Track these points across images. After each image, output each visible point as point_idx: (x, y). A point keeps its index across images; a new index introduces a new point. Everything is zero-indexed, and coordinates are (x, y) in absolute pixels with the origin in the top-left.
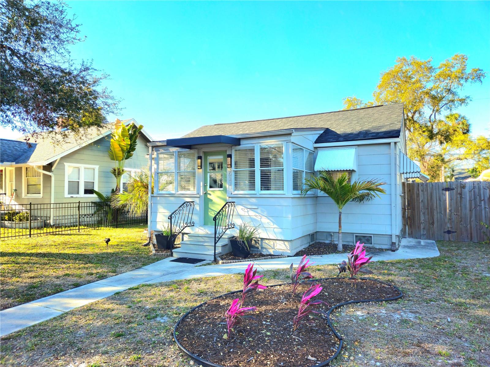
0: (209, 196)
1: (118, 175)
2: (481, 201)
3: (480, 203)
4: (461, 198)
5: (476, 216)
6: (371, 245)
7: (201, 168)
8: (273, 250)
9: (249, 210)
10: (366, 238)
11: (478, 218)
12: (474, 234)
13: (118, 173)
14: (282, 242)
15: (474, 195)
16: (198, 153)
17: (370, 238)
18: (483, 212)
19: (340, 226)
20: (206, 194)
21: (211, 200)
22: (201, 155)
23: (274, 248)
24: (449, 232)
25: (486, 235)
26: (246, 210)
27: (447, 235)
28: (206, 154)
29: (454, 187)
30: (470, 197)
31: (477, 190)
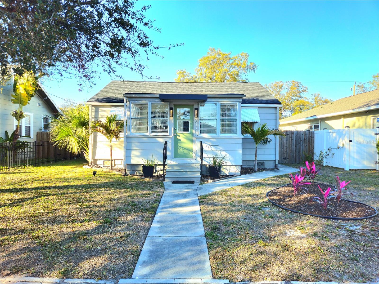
0: (178, 137)
1: (20, 117)
2: (300, 141)
3: (300, 142)
4: (292, 139)
5: (298, 149)
6: (264, 167)
7: (173, 117)
8: (229, 172)
9: (211, 146)
10: (261, 163)
11: (299, 151)
12: (297, 159)
13: (20, 116)
14: (235, 167)
15: (298, 138)
16: (170, 105)
17: (263, 163)
18: (301, 147)
19: (256, 156)
20: (175, 136)
21: (180, 140)
22: (173, 107)
23: (229, 171)
24: (285, 158)
25: (303, 159)
26: (210, 147)
27: (284, 160)
28: (177, 106)
29: (288, 133)
30: (296, 139)
31: (299, 135)
